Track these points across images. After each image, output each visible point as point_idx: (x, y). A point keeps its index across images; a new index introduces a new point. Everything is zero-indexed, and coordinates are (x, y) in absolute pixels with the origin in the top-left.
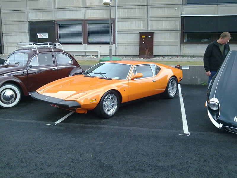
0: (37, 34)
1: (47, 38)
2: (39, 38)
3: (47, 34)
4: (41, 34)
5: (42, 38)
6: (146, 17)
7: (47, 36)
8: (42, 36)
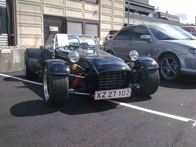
0: (50, 27)
1: (58, 31)
2: (51, 30)
3: (58, 28)
4: (53, 27)
5: (53, 30)
6: (113, 21)
7: (58, 29)
8: (54, 29)
